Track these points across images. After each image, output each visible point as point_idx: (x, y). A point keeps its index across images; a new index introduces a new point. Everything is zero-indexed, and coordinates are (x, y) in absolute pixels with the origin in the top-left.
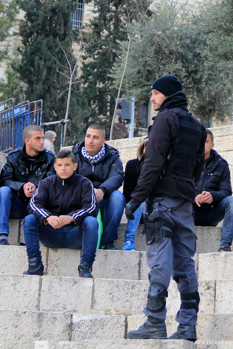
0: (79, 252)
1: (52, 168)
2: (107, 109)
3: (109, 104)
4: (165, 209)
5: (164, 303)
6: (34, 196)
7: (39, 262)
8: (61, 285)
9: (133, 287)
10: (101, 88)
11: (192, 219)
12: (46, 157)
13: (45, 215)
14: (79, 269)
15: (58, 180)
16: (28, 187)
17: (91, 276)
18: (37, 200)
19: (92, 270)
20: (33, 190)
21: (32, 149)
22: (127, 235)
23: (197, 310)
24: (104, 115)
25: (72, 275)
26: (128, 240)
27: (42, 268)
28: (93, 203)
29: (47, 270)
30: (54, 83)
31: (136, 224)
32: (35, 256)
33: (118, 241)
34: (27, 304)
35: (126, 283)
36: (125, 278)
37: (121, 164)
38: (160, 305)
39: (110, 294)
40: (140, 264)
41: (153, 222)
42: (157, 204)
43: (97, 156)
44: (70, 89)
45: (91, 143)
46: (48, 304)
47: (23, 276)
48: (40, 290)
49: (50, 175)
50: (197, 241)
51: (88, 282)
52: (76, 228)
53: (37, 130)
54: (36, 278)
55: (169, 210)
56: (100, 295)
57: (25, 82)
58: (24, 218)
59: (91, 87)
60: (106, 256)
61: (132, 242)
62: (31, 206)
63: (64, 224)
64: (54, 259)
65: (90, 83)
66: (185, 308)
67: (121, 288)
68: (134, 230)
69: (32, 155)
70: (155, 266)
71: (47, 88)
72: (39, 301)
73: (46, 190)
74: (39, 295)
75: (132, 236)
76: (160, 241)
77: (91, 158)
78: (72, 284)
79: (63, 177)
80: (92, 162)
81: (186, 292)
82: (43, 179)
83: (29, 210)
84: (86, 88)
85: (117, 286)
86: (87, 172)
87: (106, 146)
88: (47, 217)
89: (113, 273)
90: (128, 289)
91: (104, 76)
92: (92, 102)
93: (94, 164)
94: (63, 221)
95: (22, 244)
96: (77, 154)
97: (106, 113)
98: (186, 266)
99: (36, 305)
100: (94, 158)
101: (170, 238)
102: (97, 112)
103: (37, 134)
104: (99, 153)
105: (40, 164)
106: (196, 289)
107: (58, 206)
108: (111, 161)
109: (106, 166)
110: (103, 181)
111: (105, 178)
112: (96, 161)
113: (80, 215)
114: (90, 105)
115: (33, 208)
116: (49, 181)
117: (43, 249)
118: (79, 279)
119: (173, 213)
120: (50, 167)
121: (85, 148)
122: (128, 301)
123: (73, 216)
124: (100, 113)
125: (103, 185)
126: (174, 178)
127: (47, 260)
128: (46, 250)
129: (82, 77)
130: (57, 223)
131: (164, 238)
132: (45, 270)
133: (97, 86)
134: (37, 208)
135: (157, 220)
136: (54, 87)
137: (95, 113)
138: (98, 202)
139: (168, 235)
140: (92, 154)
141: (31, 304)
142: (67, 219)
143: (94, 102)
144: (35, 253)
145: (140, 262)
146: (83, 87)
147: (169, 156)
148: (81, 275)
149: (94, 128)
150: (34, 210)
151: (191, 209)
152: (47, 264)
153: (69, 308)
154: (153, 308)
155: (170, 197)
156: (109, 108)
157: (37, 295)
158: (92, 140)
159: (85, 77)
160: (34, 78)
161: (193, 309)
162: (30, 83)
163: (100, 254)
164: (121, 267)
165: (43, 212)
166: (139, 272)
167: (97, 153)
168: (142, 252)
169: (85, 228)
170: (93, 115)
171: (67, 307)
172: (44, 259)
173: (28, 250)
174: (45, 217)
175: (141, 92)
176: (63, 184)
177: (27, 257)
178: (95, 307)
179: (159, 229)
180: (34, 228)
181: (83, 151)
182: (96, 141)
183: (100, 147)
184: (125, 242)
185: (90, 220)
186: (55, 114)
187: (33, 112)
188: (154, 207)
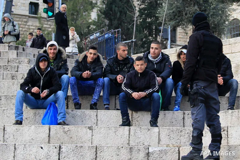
0: (150, 113)
1: (133, 66)
2: (153, 33)
3: (154, 31)
4: (200, 87)
5: (201, 140)
6: (124, 83)
7: (128, 119)
8: (141, 132)
9: (181, 131)
10: (150, 21)
11: (217, 92)
12: (129, 60)
13: (131, 92)
14: (150, 123)
15: (136, 73)
16: (119, 77)
17: (157, 126)
18: (125, 85)
19: (157, 122)
20: (122, 79)
21: (121, 56)
22: (176, 102)
23: (221, 144)
24: (152, 37)
25: (146, 126)
26: (177, 105)
27: (130, 122)
28: (157, 85)
29: (132, 123)
30: (123, 20)
31: (180, 96)
32: (126, 116)
33: (170, 106)
34: (122, 142)
35: (177, 129)
36: (176, 126)
37: (171, 63)
38: (199, 141)
39: (169, 136)
40: (184, 118)
41: (193, 95)
42: (195, 85)
43: (157, 59)
44: (135, 22)
45: (154, 52)
46: (134, 142)
47: (120, 127)
48: (129, 134)
49: (131, 70)
50: (220, 104)
51: (156, 129)
52: (148, 100)
53: (124, 46)
54: (127, 128)
55: (202, 88)
56: (162, 136)
57: (107, 20)
58: (119, 94)
59: (144, 21)
60: (165, 114)
61: (179, 106)
62: (123, 88)
63: (141, 97)
64: (136, 117)
65: (143, 19)
66: (213, 142)
67: (175, 132)
68: (180, 99)
69: (121, 60)
70: (195, 119)
71: (120, 22)
72: (129, 141)
73: (130, 79)
74: (129, 137)
75: (178, 103)
76: (197, 105)
77: (154, 60)
78: (147, 131)
79: (140, 72)
80: (155, 62)
81: (214, 134)
82: (128, 73)
83: (122, 90)
84: (141, 22)
85: (172, 131)
86: (152, 68)
87: (162, 53)
88: (132, 93)
89: (169, 124)
90: (178, 132)
91: (151, 15)
92: (144, 30)
93: (156, 63)
94: (141, 95)
95: (118, 109)
96: (146, 58)
97: (153, 35)
98: (214, 119)
99: (128, 143)
100: (155, 60)
101: (203, 103)
102: (148, 35)
103: (123, 48)
104: (158, 57)
105: (126, 64)
106: (220, 132)
107: (137, 87)
108: (165, 61)
109: (162, 65)
110: (161, 73)
111: (162, 71)
112: (156, 62)
113: (150, 92)
114: (144, 31)
115: (123, 89)
116: (131, 74)
117: (130, 112)
118: (151, 128)
119: (205, 90)
120: (132, 66)
121: (150, 55)
122: (178, 139)
123: (146, 92)
124: (149, 36)
125: (161, 75)
126: (204, 69)
127: (132, 118)
128: (131, 112)
129: (138, 16)
130: (137, 96)
131: (200, 104)
132: (131, 124)
133: (147, 21)
134: (126, 89)
135: (195, 93)
136: (123, 22)
137: (147, 36)
138: (159, 84)
139: (202, 102)
140: (154, 58)
141: (125, 142)
142: (142, 94)
143: (146, 30)
144: (126, 114)
145: (184, 117)
146: (140, 22)
147: (199, 57)
148: (152, 126)
149: (155, 44)
150: (125, 90)
151: (216, 87)
152: (132, 120)
153: (146, 144)
154: (195, 142)
155: (202, 80)
156: (154, 33)
157: (128, 138)
158: (155, 50)
159: (140, 16)
160: (112, 17)
161: (218, 143)
162: (110, 20)
163: (162, 114)
164: (173, 120)
165: (129, 91)
166: (184, 123)
167: (157, 57)
168: (185, 112)
169: (153, 99)
170: (146, 37)
171: (145, 144)
172: (130, 118)
173: (121, 113)
174: (131, 93)
175: (175, 23)
176: (139, 76)
177: (121, 116)
178: (161, 143)
179: (197, 98)
180: (124, 100)
181: (149, 56)
182: (156, 51)
183: (159, 54)
184: (175, 106)
185: (155, 94)
186: (124, 37)
187: (116, 36)
188: (194, 86)
